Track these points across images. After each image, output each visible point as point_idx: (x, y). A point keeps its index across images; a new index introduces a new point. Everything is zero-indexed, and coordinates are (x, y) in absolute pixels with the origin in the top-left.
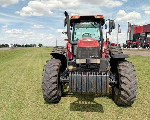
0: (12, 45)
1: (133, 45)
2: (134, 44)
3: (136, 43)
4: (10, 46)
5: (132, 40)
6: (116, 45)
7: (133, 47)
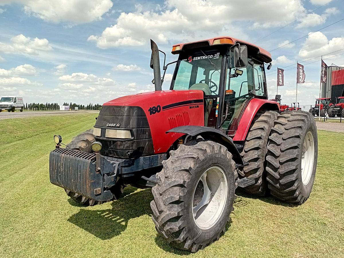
0: (65, 104)
1: (331, 110)
2: (335, 107)
3: (340, 107)
4: (62, 108)
5: (329, 99)
6: (293, 109)
7: (332, 115)
